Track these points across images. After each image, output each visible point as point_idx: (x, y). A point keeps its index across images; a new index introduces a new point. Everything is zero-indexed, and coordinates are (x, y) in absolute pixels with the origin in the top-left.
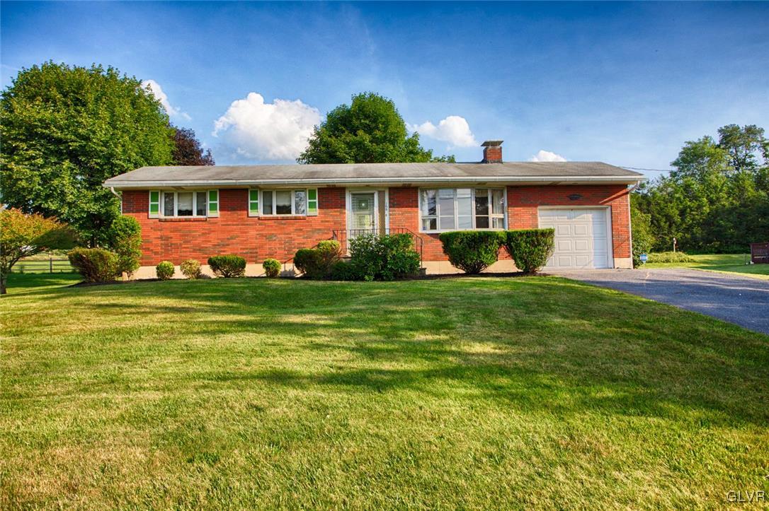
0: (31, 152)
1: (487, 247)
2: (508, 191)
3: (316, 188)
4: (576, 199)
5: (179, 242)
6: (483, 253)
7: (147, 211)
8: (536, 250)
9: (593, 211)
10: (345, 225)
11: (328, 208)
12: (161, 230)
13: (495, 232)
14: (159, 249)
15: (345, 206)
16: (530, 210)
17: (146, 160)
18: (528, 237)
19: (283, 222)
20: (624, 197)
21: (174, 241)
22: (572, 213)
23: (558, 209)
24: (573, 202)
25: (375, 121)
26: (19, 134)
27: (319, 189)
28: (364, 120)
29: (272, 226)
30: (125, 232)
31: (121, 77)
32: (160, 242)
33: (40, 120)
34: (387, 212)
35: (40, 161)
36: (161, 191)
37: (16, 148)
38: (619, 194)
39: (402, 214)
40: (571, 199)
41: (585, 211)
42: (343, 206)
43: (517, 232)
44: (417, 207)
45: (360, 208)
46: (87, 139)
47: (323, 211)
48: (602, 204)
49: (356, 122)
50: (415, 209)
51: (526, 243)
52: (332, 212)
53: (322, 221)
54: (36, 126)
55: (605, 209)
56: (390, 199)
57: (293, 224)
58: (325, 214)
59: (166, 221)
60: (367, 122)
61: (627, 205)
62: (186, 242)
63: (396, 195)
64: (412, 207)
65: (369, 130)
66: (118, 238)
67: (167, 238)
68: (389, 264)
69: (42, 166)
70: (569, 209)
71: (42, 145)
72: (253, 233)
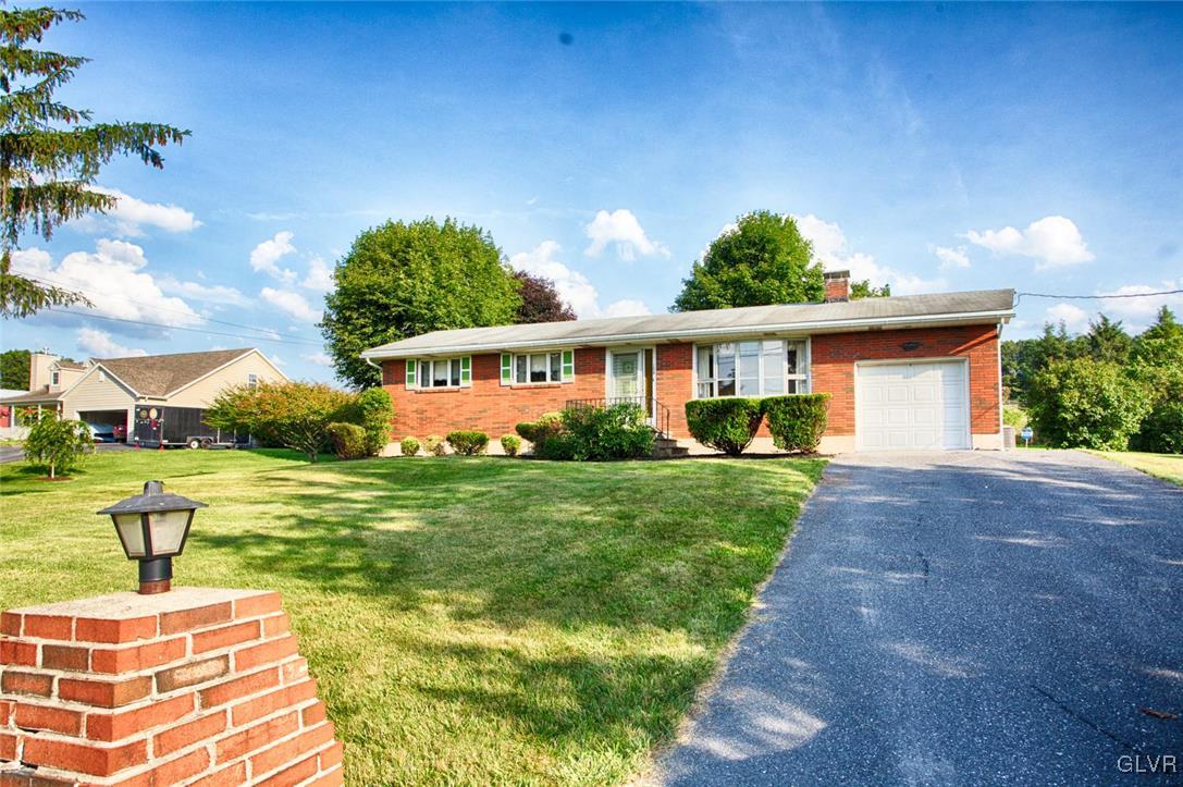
0: (362, 321)
1: (733, 419)
2: (812, 342)
3: (572, 349)
4: (912, 348)
5: (433, 416)
6: (729, 428)
7: (404, 382)
8: (799, 423)
9: (943, 366)
10: (604, 394)
11: (585, 373)
12: (416, 403)
13: (743, 400)
14: (415, 424)
15: (604, 369)
16: (844, 367)
17: (474, 321)
18: (787, 405)
19: (537, 391)
20: (990, 342)
21: (428, 414)
22: (911, 369)
23: (888, 365)
24: (907, 353)
25: (763, 249)
26: (351, 303)
27: (575, 350)
28: (748, 249)
29: (524, 396)
30: (372, 405)
31: (458, 228)
32: (415, 415)
33: (368, 286)
34: (654, 376)
35: (369, 330)
36: (418, 360)
37: (350, 318)
38: (981, 339)
39: (672, 378)
40: (906, 349)
41: (931, 366)
42: (602, 370)
43: (772, 399)
44: (691, 368)
45: (625, 372)
46: (410, 302)
47: (581, 377)
48: (954, 355)
49: (736, 253)
50: (687, 371)
51: (785, 413)
52: (591, 378)
53: (579, 390)
54: (364, 294)
55: (963, 361)
56: (657, 359)
57: (547, 394)
58: (582, 380)
59: (421, 392)
60: (753, 251)
61: (996, 355)
62: (440, 415)
63: (665, 354)
64: (684, 368)
65: (753, 261)
66: (365, 413)
67: (423, 412)
68: (602, 440)
69: (372, 335)
70: (905, 364)
71: (372, 313)
72: (504, 403)
